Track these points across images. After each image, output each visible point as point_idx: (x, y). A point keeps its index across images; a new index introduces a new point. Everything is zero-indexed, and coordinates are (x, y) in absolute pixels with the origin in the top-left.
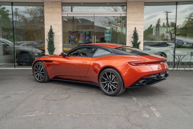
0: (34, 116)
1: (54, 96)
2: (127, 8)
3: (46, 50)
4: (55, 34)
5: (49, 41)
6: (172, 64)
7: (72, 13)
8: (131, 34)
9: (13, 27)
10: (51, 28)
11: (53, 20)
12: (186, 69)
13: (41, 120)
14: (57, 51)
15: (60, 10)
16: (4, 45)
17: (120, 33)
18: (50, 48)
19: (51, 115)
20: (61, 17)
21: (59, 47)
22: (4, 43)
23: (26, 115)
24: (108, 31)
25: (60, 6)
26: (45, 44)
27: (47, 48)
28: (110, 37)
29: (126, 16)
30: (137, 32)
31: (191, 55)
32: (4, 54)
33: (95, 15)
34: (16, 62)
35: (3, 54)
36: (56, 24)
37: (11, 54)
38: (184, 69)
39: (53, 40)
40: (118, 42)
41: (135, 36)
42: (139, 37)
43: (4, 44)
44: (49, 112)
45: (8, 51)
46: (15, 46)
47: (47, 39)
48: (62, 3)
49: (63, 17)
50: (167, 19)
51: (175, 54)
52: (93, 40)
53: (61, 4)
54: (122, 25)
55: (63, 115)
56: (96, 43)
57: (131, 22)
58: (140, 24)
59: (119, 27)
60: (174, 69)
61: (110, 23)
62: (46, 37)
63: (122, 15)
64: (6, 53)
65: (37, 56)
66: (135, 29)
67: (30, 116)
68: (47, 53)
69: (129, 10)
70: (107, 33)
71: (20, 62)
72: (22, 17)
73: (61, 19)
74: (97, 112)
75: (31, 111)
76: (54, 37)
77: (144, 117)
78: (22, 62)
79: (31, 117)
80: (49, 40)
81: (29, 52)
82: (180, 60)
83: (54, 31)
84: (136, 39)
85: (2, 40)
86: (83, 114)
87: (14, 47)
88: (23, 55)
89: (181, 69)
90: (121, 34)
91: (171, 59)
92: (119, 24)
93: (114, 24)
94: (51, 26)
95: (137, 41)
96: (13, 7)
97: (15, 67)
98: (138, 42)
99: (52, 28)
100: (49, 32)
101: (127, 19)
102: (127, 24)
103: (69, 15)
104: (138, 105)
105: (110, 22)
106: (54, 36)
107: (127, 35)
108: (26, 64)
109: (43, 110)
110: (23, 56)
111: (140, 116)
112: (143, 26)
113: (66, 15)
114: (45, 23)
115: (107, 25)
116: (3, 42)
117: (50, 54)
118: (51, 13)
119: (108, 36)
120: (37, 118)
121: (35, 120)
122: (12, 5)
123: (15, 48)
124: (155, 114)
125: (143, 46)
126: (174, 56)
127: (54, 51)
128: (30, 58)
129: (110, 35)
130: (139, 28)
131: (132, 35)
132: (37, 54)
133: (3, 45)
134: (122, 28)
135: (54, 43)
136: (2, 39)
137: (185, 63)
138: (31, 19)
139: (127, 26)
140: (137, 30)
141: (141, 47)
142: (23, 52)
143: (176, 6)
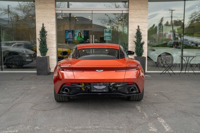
0: (17, 131)
1: (44, 105)
2: (129, 4)
3: (38, 51)
4: (48, 33)
5: (41, 42)
6: (180, 67)
7: (68, 9)
8: (133, 33)
10: (43, 26)
11: (45, 17)
12: (195, 72)
14: (51, 52)
15: (53, 6)
17: (121, 32)
18: (43, 49)
19: (38, 130)
20: (54, 13)
21: (52, 47)
24: (108, 30)
26: (36, 44)
27: (39, 49)
28: (110, 36)
29: (128, 14)
30: (140, 31)
33: (94, 12)
34: (3, 64)
36: (48, 21)
38: (193, 72)
39: (45, 39)
40: (119, 42)
41: (139, 35)
42: (143, 37)
44: (36, 126)
46: (2, 47)
47: (38, 39)
49: (56, 14)
50: (172, 17)
51: (182, 55)
52: (91, 40)
54: (124, 24)
55: (53, 130)
56: (95, 43)
57: (133, 20)
58: (144, 22)
59: (120, 26)
60: (182, 72)
61: (110, 21)
62: (38, 36)
63: (124, 12)
65: (28, 57)
66: (138, 28)
67: (11, 132)
68: (39, 54)
69: (132, 6)
70: (106, 32)
71: (9, 64)
73: (54, 16)
74: (94, 125)
75: (14, 125)
76: (47, 37)
77: (151, 132)
78: (11, 64)
80: (40, 40)
81: (19, 53)
82: (189, 63)
83: (46, 29)
84: (140, 38)
89: (190, 72)
90: (122, 34)
91: (178, 60)
92: (120, 23)
93: (114, 23)
94: (43, 24)
95: (140, 41)
97: (2, 70)
98: (141, 42)
99: (45, 26)
100: (41, 30)
101: (129, 17)
102: (129, 21)
103: (63, 12)
104: (143, 116)
106: (46, 35)
107: (129, 34)
108: (16, 66)
109: (28, 123)
110: (12, 57)
111: (146, 130)
112: (147, 25)
113: (60, 12)
114: (37, 20)
117: (42, 55)
118: (43, 9)
119: (108, 35)
123: (3, 49)
124: (164, 127)
125: (147, 47)
126: (182, 57)
127: (46, 52)
128: (20, 60)
129: (110, 35)
130: (142, 26)
131: (135, 35)
132: (28, 56)
134: (123, 27)
135: (47, 43)
137: (194, 64)
139: (129, 24)
140: (140, 28)
141: (145, 48)
142: (11, 53)
143: (184, 2)
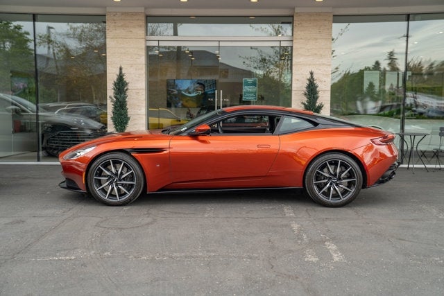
0: (73, 258)
1: (121, 220)
2: (294, 29)
3: (110, 122)
4: (130, 86)
5: (116, 103)
7: (175, 38)
8: (302, 86)
9: (36, 70)
10: (121, 72)
11: (125, 53)
12: (428, 166)
13: (85, 266)
14: (136, 124)
15: (142, 32)
16: (16, 110)
18: (119, 118)
19: (108, 257)
20: (144, 47)
21: (138, 115)
22: (16, 105)
23: (56, 256)
25: (143, 23)
27: (112, 118)
28: (255, 93)
29: (292, 47)
30: (315, 82)
31: (441, 135)
32: (15, 131)
33: (222, 44)
34: (41, 148)
35: (12, 130)
36: (132, 62)
37: (30, 131)
38: (423, 166)
39: (124, 98)
41: (312, 90)
42: (320, 94)
43: (14, 107)
44: (106, 251)
45: (25, 123)
46: (40, 114)
47: (110, 97)
48: (147, 16)
49: (148, 47)
51: (403, 132)
52: (216, 100)
53: (144, 18)
55: (135, 257)
57: (302, 59)
58: (324, 64)
60: (401, 166)
62: (110, 92)
63: (284, 44)
64: (19, 128)
65: (89, 135)
66: (310, 75)
67: (63, 258)
68: (111, 128)
69: (299, 32)
70: (247, 84)
71: (51, 148)
72: (59, 47)
73: (143, 53)
75: (67, 250)
76: (128, 93)
77: (307, 262)
78: (55, 149)
79: (67, 260)
80: (115, 99)
81: (72, 127)
82: (415, 146)
83: (126, 78)
84: (314, 97)
85: (11, 100)
86: (178, 254)
87: (37, 116)
88: (58, 133)
89: (415, 166)
94: (121, 69)
95: (315, 103)
96: (37, 23)
97: (39, 160)
98: (317, 105)
99: (123, 72)
100: (116, 81)
101: (294, 53)
102: (294, 63)
103: (162, 44)
104: (299, 239)
105: (265, 60)
106: (127, 90)
107: (293, 89)
109: (92, 247)
110: (59, 135)
111: (298, 260)
112: (330, 69)
113: (156, 44)
114: (108, 60)
115: (255, 65)
116: (13, 104)
117: (117, 130)
118: (122, 38)
119: (251, 90)
120: (77, 262)
121: (75, 265)
122: (34, 20)
123: (40, 118)
124: (331, 256)
126: (402, 137)
127: (126, 123)
128: (74, 141)
129: (255, 89)
130: (320, 72)
131: (305, 89)
132: (89, 132)
133: (12, 109)
135: (128, 107)
136: (10, 96)
137: (429, 152)
138: (80, 52)
139: (294, 68)
140: (315, 77)
142: (57, 127)
143: (406, 23)
